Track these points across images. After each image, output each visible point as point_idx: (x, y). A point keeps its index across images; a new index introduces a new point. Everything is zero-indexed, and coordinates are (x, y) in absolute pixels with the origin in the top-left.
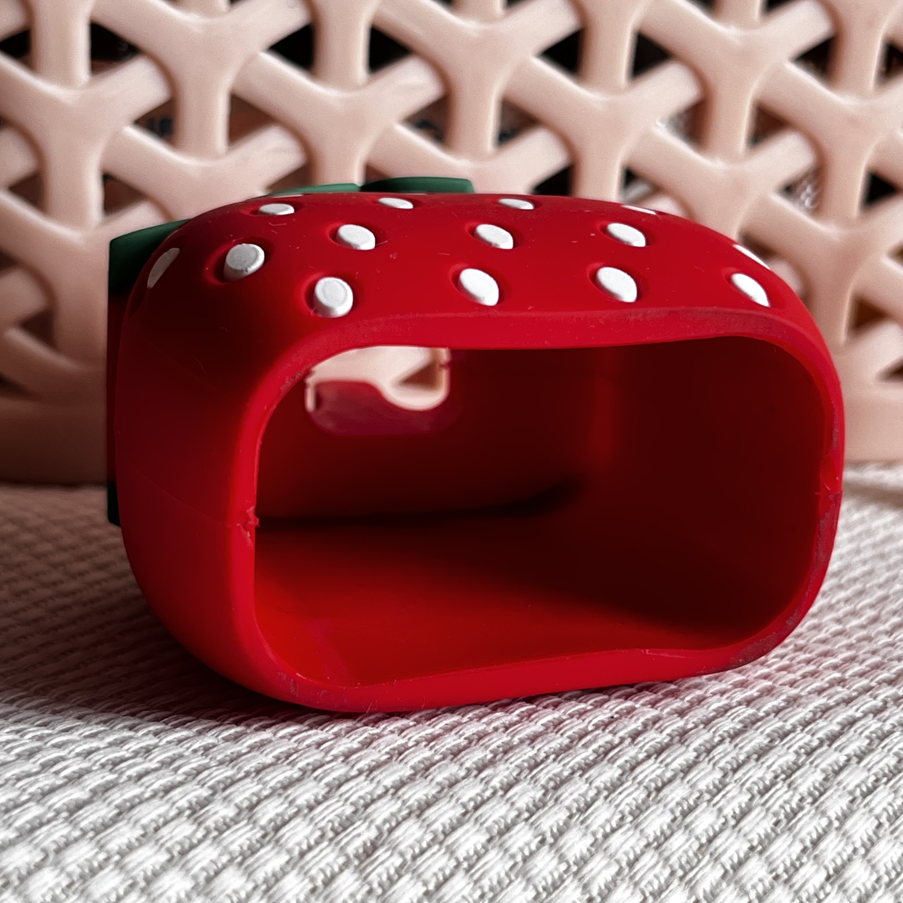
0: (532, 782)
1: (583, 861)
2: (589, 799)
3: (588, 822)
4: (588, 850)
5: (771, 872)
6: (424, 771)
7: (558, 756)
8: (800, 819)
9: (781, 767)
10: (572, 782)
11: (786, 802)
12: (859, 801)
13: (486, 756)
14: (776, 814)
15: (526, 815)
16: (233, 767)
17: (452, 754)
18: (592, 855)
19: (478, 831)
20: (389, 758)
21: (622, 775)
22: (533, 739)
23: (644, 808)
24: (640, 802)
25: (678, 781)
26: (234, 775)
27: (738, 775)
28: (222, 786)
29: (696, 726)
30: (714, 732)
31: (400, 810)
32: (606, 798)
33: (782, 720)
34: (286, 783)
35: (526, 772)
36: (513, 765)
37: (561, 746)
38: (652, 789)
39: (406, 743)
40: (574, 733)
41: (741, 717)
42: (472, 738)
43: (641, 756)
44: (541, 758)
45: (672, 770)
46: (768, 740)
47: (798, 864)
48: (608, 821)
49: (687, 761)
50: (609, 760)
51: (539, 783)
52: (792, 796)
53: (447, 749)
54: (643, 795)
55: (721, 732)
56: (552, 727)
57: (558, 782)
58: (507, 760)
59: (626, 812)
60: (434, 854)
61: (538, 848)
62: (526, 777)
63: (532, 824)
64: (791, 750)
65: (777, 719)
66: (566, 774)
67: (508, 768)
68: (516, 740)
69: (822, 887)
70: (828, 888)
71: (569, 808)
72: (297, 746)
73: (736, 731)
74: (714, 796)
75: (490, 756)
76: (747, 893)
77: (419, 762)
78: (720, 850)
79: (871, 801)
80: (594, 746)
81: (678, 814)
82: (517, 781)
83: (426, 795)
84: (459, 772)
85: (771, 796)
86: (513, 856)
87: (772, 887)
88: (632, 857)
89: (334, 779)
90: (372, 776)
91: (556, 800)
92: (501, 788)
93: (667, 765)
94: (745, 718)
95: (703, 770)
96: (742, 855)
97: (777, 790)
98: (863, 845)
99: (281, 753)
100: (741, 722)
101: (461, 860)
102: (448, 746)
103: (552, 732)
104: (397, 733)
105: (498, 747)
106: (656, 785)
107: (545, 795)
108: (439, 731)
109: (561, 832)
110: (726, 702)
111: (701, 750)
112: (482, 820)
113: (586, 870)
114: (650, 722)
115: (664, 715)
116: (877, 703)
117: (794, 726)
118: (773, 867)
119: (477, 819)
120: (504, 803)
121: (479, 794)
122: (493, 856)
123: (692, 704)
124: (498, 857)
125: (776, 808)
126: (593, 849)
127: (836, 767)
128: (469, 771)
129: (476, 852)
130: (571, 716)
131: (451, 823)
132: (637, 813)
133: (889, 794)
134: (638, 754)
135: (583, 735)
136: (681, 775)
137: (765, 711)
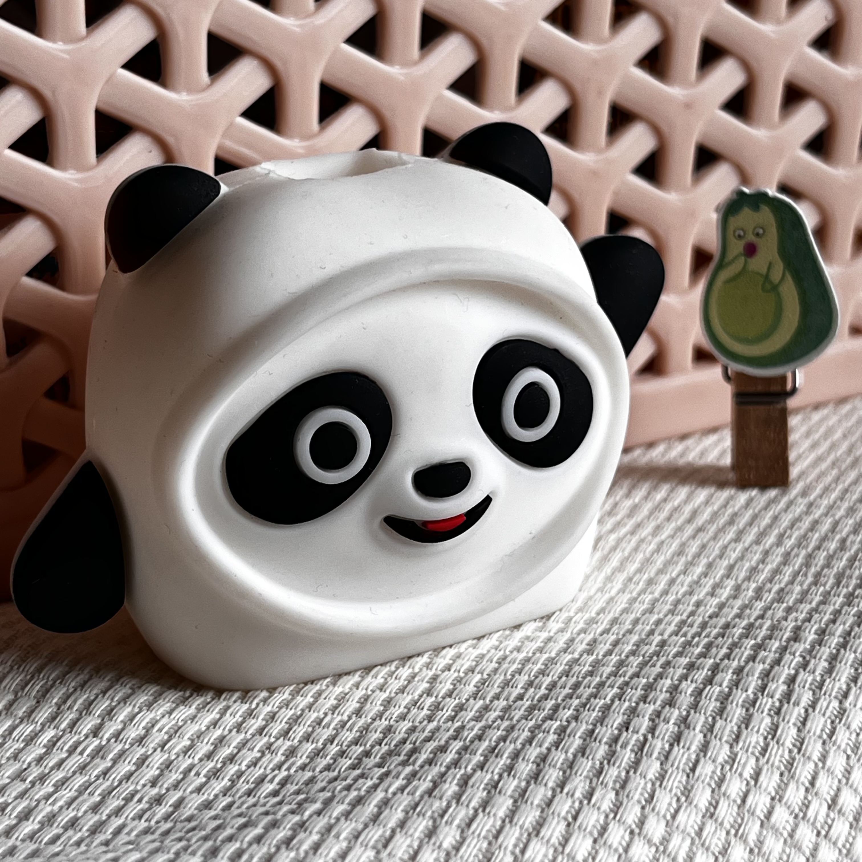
0: (604, 786)
1: (665, 840)
2: (649, 791)
3: (657, 809)
4: (666, 831)
5: (791, 814)
6: (521, 798)
7: (609, 761)
8: (796, 768)
9: (765, 729)
10: (632, 779)
11: (782, 756)
12: (828, 741)
13: (558, 774)
14: (778, 768)
15: (612, 815)
16: (378, 827)
17: (532, 778)
18: (670, 835)
19: (584, 836)
20: (489, 793)
21: (662, 764)
22: (582, 751)
23: (689, 787)
24: (684, 783)
25: (702, 760)
26: (385, 833)
27: (741, 744)
28: (381, 844)
29: (688, 712)
30: (705, 714)
31: (521, 835)
32: (660, 786)
33: (744, 691)
34: (427, 833)
35: (595, 780)
36: (582, 777)
37: (606, 752)
38: (688, 771)
39: (493, 777)
40: (607, 738)
41: (714, 696)
43: (667, 746)
44: (598, 766)
45: (695, 752)
46: (744, 710)
47: (806, 802)
48: (670, 804)
49: (700, 742)
50: (646, 755)
51: (608, 787)
52: (784, 751)
53: (526, 775)
54: (685, 778)
55: (709, 713)
56: (588, 739)
57: (622, 782)
58: (576, 774)
59: (679, 794)
61: (631, 840)
62: (597, 784)
63: (619, 821)
64: (765, 714)
65: (739, 691)
66: (623, 774)
67: (580, 780)
68: (570, 756)
69: (828, 815)
70: (832, 815)
71: (639, 802)
72: (413, 799)
73: (718, 708)
74: (732, 765)
75: (561, 773)
76: (781, 834)
77: (513, 791)
79: (836, 739)
80: (629, 747)
81: (714, 786)
82: (593, 789)
83: (534, 817)
84: (547, 792)
85: (770, 753)
86: (616, 850)
87: (796, 825)
88: (696, 828)
89: (461, 821)
90: (487, 811)
91: (628, 796)
92: (585, 797)
93: (688, 749)
94: (718, 696)
95: (715, 745)
96: (768, 805)
97: (771, 749)
98: (844, 776)
99: (405, 807)
100: (716, 700)
102: (526, 772)
103: (591, 743)
105: (562, 764)
107: (617, 794)
108: (509, 761)
109: (641, 823)
110: (694, 685)
111: (705, 731)
112: (584, 827)
113: (670, 847)
114: (654, 717)
115: (660, 709)
116: (798, 659)
117: (755, 694)
118: (792, 809)
119: (579, 827)
120: (592, 809)
121: (571, 807)
122: (602, 854)
123: (671, 693)
124: (607, 854)
125: (777, 763)
126: (668, 829)
127: (802, 719)
128: (554, 790)
129: (589, 854)
130: (595, 725)
131: (563, 836)
132: (687, 793)
133: (845, 731)
134: (663, 745)
135: (615, 740)
136: (702, 754)
137: (727, 687)
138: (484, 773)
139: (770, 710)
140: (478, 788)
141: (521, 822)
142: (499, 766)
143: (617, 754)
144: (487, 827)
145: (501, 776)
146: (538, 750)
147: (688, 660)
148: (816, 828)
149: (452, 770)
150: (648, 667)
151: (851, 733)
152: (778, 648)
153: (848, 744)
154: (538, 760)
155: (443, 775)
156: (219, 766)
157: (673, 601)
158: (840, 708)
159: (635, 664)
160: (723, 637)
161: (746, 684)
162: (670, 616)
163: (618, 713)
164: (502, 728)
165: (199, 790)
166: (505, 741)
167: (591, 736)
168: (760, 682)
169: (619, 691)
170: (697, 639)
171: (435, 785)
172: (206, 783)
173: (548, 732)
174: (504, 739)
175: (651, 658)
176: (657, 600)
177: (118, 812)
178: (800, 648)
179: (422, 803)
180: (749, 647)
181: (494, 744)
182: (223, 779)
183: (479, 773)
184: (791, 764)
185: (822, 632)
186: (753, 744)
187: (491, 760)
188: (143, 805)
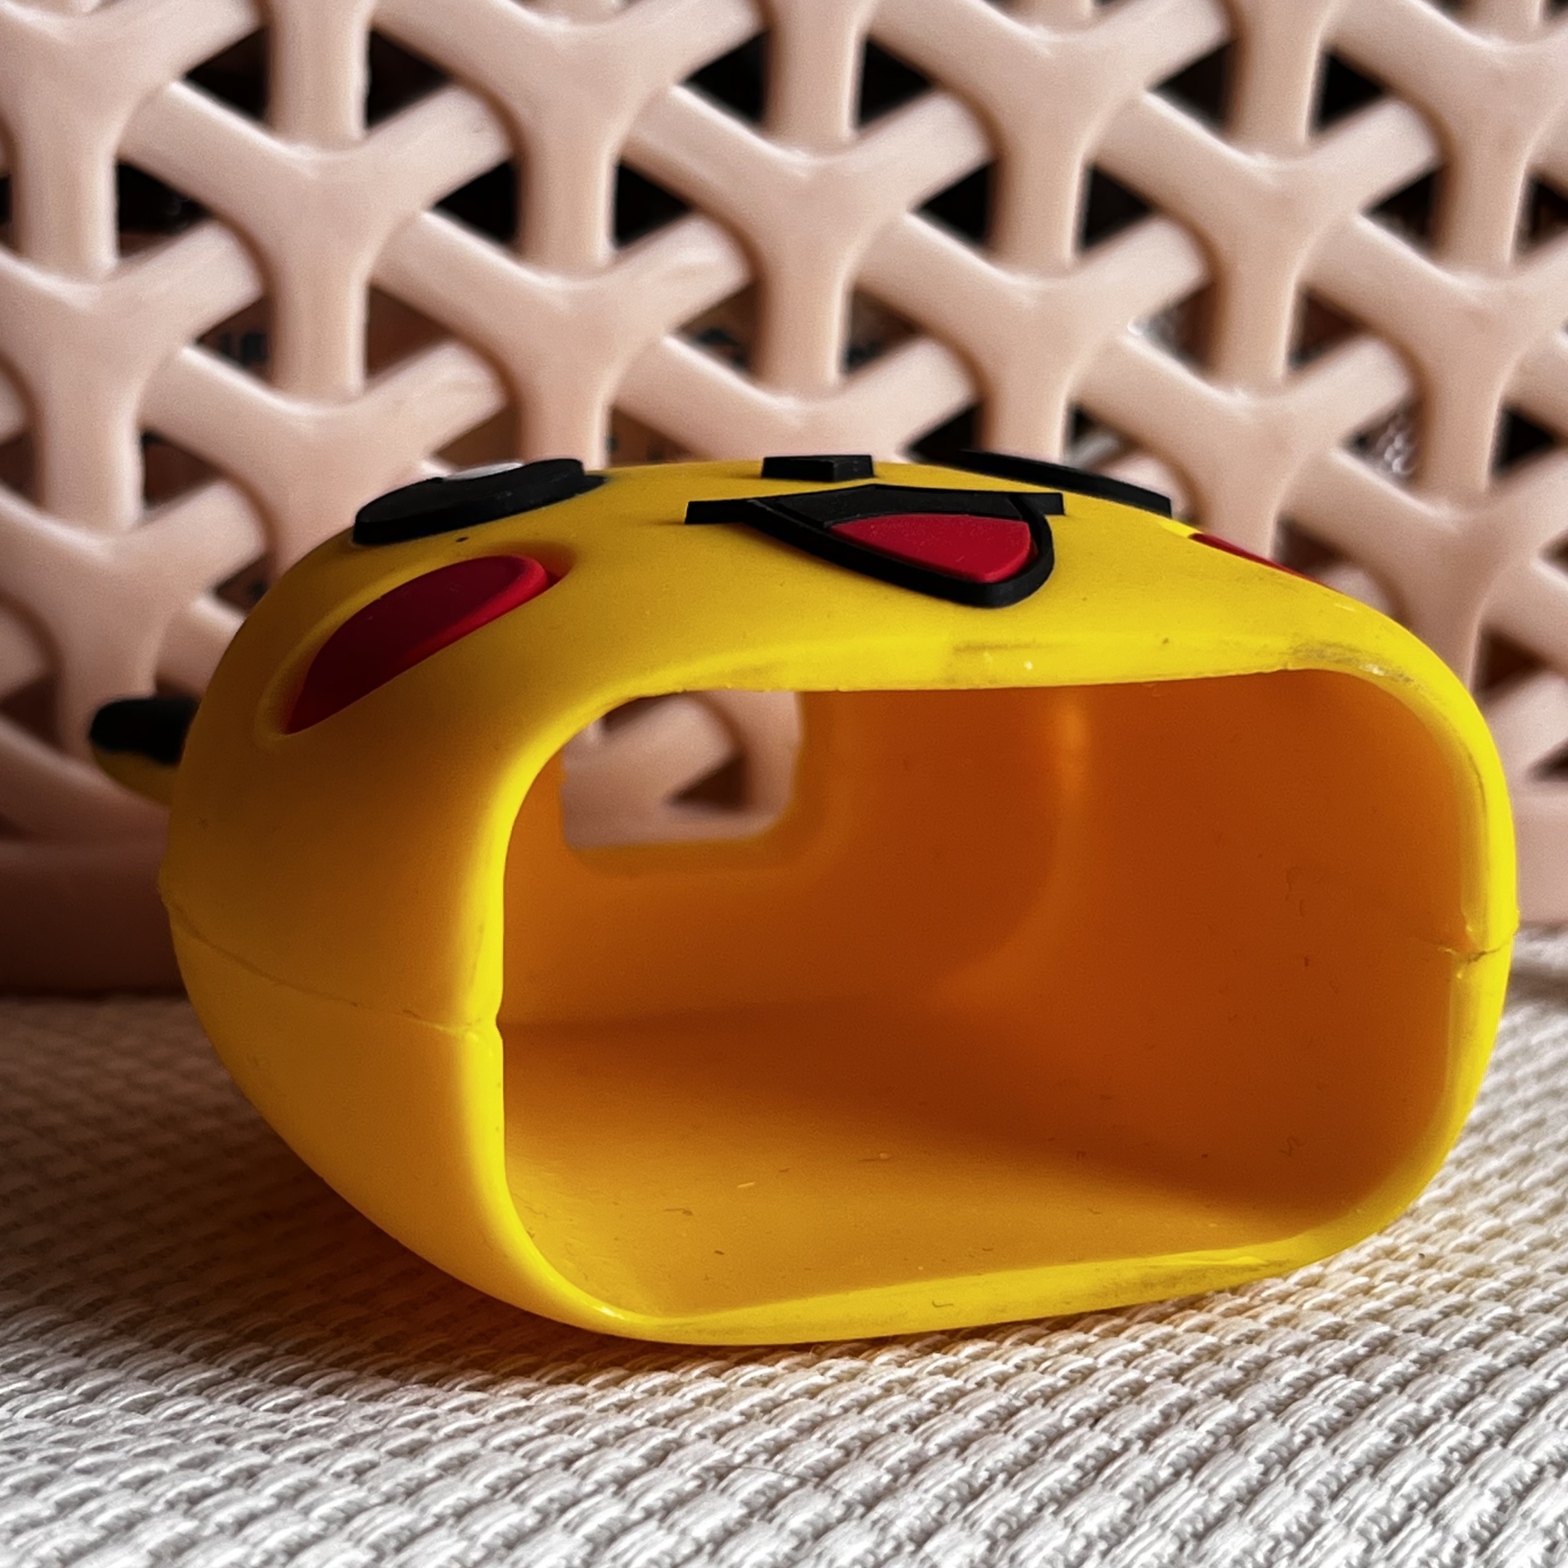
0: (967, 1525)
6: (764, 1510)
7: (1011, 1476)
9: (1419, 1487)
13: (879, 1478)
16: (412, 1506)
17: (816, 1475)
20: (700, 1486)
21: (1131, 1510)
22: (963, 1445)
26: (416, 1521)
27: (1341, 1504)
28: (393, 1543)
29: (1259, 1416)
30: (1293, 1427)
33: (1413, 1399)
34: (512, 1537)
35: (955, 1507)
36: (930, 1496)
37: (1016, 1456)
39: (731, 1457)
40: (1037, 1432)
41: (1340, 1397)
42: (851, 1446)
44: (980, 1480)
45: (1222, 1499)
46: (1392, 1437)
49: (1247, 1480)
50: (1103, 1483)
51: (978, 1529)
53: (805, 1467)
54: (1172, 1548)
55: (1304, 1426)
56: (997, 1423)
57: (1015, 1526)
58: (917, 1486)
62: (954, 1517)
64: (1436, 1455)
65: (1404, 1397)
66: (1028, 1509)
67: (920, 1502)
68: (932, 1448)
72: (528, 1466)
73: (1333, 1422)
74: (1299, 1546)
75: (886, 1478)
77: (757, 1492)
80: (1077, 1458)
82: (939, 1525)
84: (831, 1509)
85: (1402, 1543)
89: (601, 1527)
90: (669, 1521)
93: (1212, 1491)
94: (1348, 1397)
97: (1413, 1531)
99: (500, 1478)
100: (1339, 1405)
102: (810, 1462)
103: (997, 1432)
104: (711, 1438)
105: (901, 1461)
106: (1194, 1527)
110: (1308, 1368)
111: (1273, 1460)
114: (1174, 1410)
115: (1199, 1397)
117: (1436, 1411)
121: (870, 1551)
134: (1158, 1469)
136: (1239, 1507)
149: (656, 1428)
150: (1242, 1317)
152: (1551, 1332)
154: (855, 1444)
155: (628, 1434)
163: (1101, 1388)
183: (707, 1443)
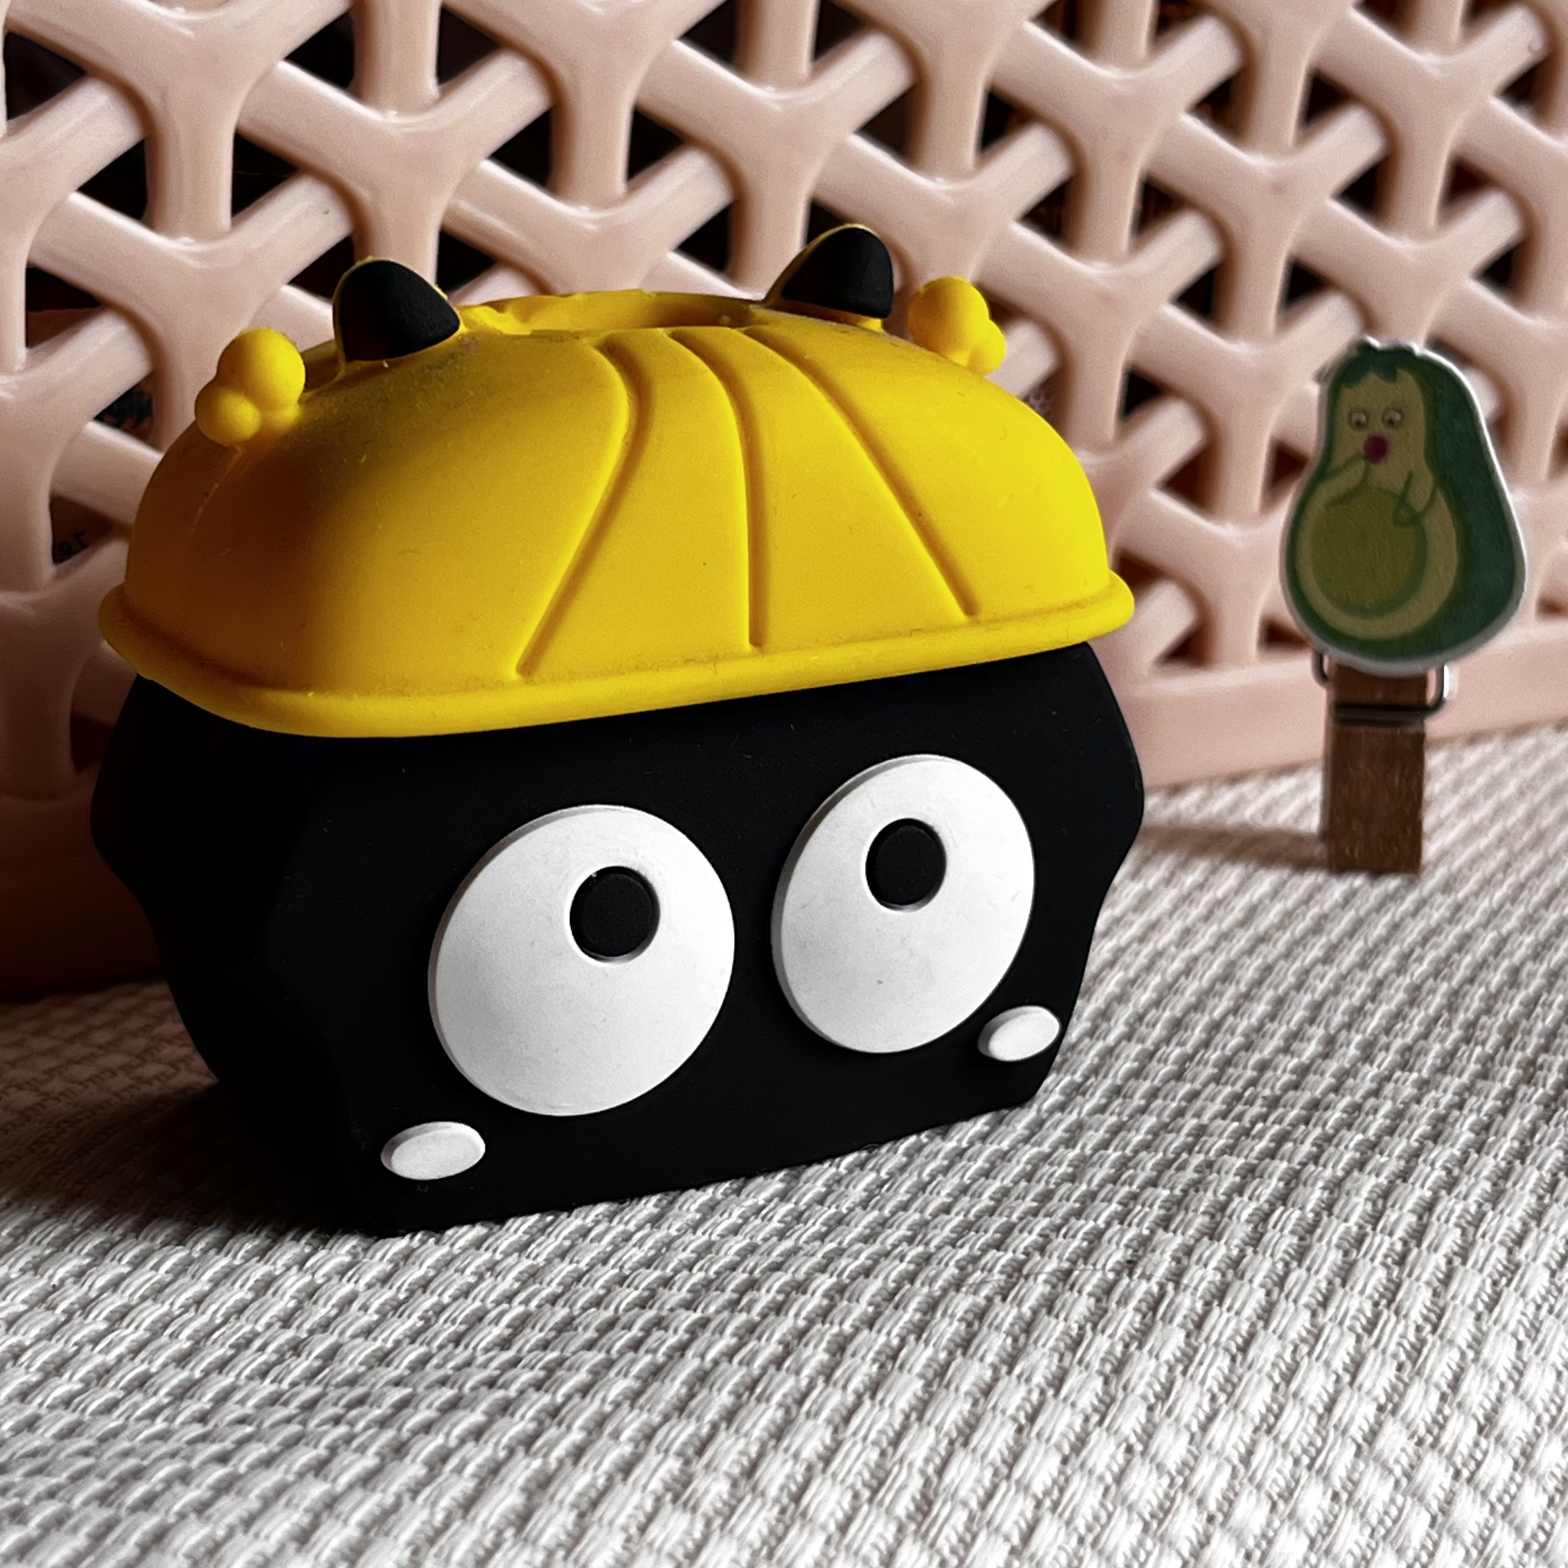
0: (1083, 1368)
1: (1187, 1467)
2: (1163, 1380)
3: (1176, 1412)
4: (1189, 1451)
5: (1412, 1437)
6: (939, 1378)
7: (1095, 1325)
8: (1427, 1358)
9: (1376, 1289)
10: (1135, 1358)
11: (1403, 1336)
12: (1485, 1317)
13: (1004, 1342)
14: (1395, 1356)
15: (1095, 1418)
16: (688, 1419)
17: (957, 1346)
18: (1196, 1458)
19: (1046, 1451)
20: (883, 1368)
21: (1188, 1336)
22: (1049, 1305)
23: (1235, 1380)
24: (1227, 1371)
25: (1261, 1334)
26: (697, 1432)
27: (1331, 1311)
28: (692, 1450)
29: (1244, 1252)
30: (1271, 1257)
31: (938, 1442)
32: (1184, 1373)
33: (1341, 1221)
34: (773, 1430)
35: (1068, 1356)
36: (1048, 1349)
37: (1089, 1310)
38: (1234, 1350)
39: (890, 1341)
40: (1094, 1287)
41: (1289, 1227)
42: (968, 1319)
43: (1199, 1306)
44: (1076, 1332)
45: (1247, 1319)
46: (1341, 1253)
47: (1440, 1418)
48: (1199, 1406)
49: (1259, 1303)
50: (1162, 1318)
51: (1092, 1368)
52: (1406, 1327)
53: (948, 1340)
54: (1228, 1362)
55: (1280, 1254)
57: (1115, 1363)
58: (1036, 1342)
59: (1216, 1389)
60: (1005, 1495)
61: (1128, 1462)
62: (1072, 1362)
63: (1108, 1429)
64: (1377, 1263)
65: (1334, 1220)
66: (1119, 1348)
67: (1043, 1355)
68: (1028, 1312)
69: (1477, 1444)
70: (1484, 1443)
71: (1144, 1397)
72: (750, 1372)
73: (1296, 1248)
74: (1312, 1346)
75: (1009, 1341)
76: (1391, 1472)
77: (925, 1366)
78: (1345, 1421)
79: (1500, 1314)
80: (1133, 1303)
81: (1277, 1379)
82: (1064, 1372)
83: (961, 1413)
84: (984, 1373)
86: (1101, 1478)
87: (1419, 1458)
88: (1243, 1450)
89: (834, 1412)
90: (877, 1399)
91: (1125, 1388)
92: (1050, 1384)
93: (1238, 1313)
95: (1286, 1311)
96: (1372, 1420)
97: (1385, 1322)
98: (1510, 1377)
99: (736, 1385)
100: (1293, 1232)
101: (1040, 1496)
102: (948, 1336)
103: (1065, 1291)
104: (865, 1328)
105: (1012, 1325)
106: (1236, 1343)
107: (1106, 1382)
108: (918, 1316)
109: (1148, 1434)
110: (1254, 1205)
111: (1270, 1284)
112: (1046, 1436)
113: (1195, 1481)
114: (1180, 1254)
115: (1192, 1242)
116: (1439, 1173)
117: (1361, 1227)
118: (1412, 1429)
119: (1039, 1435)
120: (1061, 1405)
121: (1026, 1399)
122: (1077, 1484)
123: (1213, 1216)
124: (1084, 1484)
125: (1392, 1348)
126: (1193, 1448)
127: (1441, 1276)
128: (995, 1369)
129: (1055, 1482)
130: (1074, 1263)
131: (1009, 1448)
132: (1229, 1388)
133: (1517, 1300)
134: (1194, 1302)
135: (1109, 1289)
136: (1261, 1324)
137: (1312, 1211)
138: (874, 1334)
139: (1386, 1256)
140: (863, 1358)
141: (937, 1421)
142: (901, 1323)
143: (1109, 1314)
144: (878, 1426)
145: (903, 1341)
146: (970, 1299)
147: (1241, 1161)
148: (1454, 1464)
149: (819, 1326)
150: (1172, 1171)
151: (1526, 1304)
152: (1404, 1151)
153: (1520, 1322)
154: (970, 1317)
155: (801, 1334)
156: (402, 1296)
157: (1219, 1059)
158: (1509, 1261)
159: (1150, 1165)
160: (1307, 1123)
161: (1347, 1210)
162: (1212, 1086)
163: (1118, 1244)
164: (907, 1259)
165: (367, 1332)
166: (912, 1282)
167: (1065, 1281)
168: (1369, 1207)
169: (1120, 1208)
170: (1260, 1126)
171: (788, 1350)
172: (378, 1323)
173: (991, 1270)
174: (911, 1277)
175: (1178, 1155)
176: (1191, 1058)
177: (222, 1366)
178: (1443, 1154)
179: (765, 1379)
180: (1352, 1145)
181: (892, 1285)
182: (409, 1317)
183: (865, 1332)
184: (1417, 1349)
185: (1484, 1129)
186: (1352, 1313)
187: (887, 1312)
188: (269, 1355)
